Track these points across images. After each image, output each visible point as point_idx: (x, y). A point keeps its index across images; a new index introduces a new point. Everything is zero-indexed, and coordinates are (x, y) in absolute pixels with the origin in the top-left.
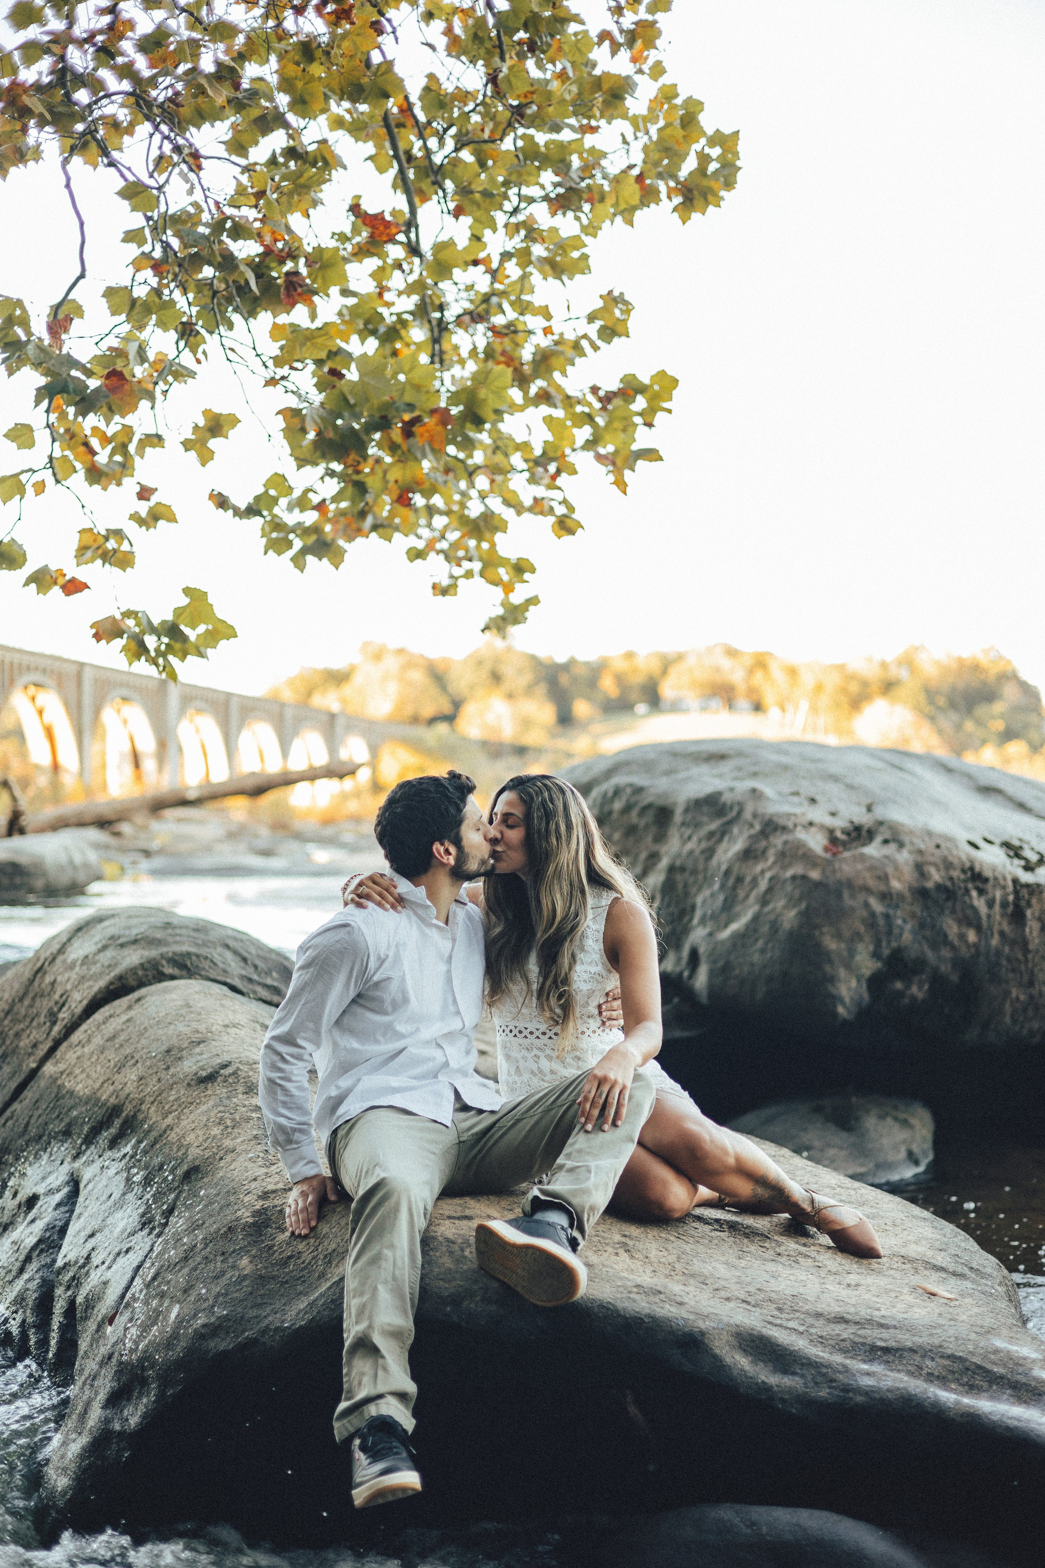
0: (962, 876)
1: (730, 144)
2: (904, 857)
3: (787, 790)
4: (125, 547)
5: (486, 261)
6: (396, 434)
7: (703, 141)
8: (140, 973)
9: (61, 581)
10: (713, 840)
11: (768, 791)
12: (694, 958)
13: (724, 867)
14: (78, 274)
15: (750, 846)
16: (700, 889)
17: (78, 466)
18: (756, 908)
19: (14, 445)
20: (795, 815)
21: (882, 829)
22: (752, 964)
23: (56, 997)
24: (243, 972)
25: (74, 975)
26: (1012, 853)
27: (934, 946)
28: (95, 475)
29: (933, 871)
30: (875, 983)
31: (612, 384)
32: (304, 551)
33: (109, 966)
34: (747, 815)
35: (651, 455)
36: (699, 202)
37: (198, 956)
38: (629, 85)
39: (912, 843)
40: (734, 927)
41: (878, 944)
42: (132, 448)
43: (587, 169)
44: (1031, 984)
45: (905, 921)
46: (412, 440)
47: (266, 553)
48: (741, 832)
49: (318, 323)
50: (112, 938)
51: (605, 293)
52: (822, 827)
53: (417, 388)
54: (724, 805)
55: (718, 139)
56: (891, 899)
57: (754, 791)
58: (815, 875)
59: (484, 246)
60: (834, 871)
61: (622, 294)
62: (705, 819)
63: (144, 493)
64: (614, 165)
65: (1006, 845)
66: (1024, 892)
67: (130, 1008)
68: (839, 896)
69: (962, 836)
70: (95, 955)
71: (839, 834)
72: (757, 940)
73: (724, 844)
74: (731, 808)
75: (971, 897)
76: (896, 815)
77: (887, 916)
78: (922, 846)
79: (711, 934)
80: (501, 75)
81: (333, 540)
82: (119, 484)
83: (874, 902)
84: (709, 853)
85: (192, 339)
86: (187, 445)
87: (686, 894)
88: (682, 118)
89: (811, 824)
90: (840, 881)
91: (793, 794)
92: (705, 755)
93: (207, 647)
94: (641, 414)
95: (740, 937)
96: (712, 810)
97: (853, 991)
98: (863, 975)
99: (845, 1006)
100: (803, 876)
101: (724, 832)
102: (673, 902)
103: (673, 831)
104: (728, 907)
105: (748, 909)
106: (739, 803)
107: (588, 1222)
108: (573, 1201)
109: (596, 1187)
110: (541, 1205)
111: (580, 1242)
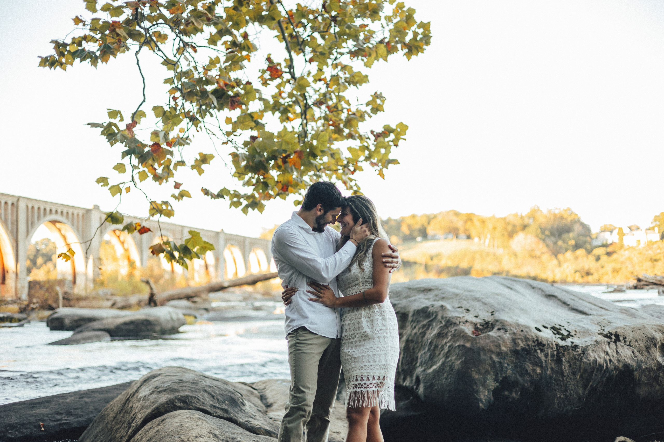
0: (533, 344)
1: (426, 27)
2: (507, 336)
3: (457, 306)
4: (169, 208)
5: (324, 79)
6: (280, 162)
7: (415, 26)
8: (166, 406)
9: (139, 228)
10: (425, 329)
11: (448, 306)
12: (418, 381)
13: (429, 341)
14: (142, 100)
15: (441, 331)
16: (419, 350)
17: (149, 174)
18: (443, 359)
19: (117, 172)
20: (459, 317)
21: (498, 323)
22: (442, 384)
23: (132, 415)
24: (212, 403)
25: (139, 405)
26: (555, 332)
27: (521, 375)
28: (157, 178)
29: (520, 342)
30: (496, 392)
31: (379, 130)
32: (247, 206)
33: (153, 402)
34: (439, 317)
35: (395, 162)
36: (414, 51)
37: (191, 397)
38: (380, 7)
39: (511, 330)
40: (434, 367)
41: (497, 375)
42: (171, 167)
43: (367, 39)
44: (566, 390)
45: (508, 365)
46: (286, 165)
47: (230, 207)
48: (436, 325)
50: (156, 388)
51: (373, 94)
52: (472, 323)
53: (288, 143)
54: (430, 312)
55: (422, 25)
56: (502, 355)
57: (442, 306)
58: (468, 345)
59: (323, 73)
60: (476, 343)
61: (381, 93)
62: (421, 319)
63: (177, 186)
64: (377, 37)
65: (553, 328)
66: (561, 350)
67: (159, 424)
68: (479, 354)
69: (533, 325)
70: (149, 396)
71: (478, 326)
72: (444, 374)
73: (429, 331)
74: (433, 315)
75: (537, 353)
76: (504, 317)
77: (500, 363)
78: (515, 331)
79: (424, 370)
80: (327, 4)
81: (260, 201)
82: (167, 181)
83: (494, 357)
84: (423, 334)
85: (195, 122)
86: (193, 167)
87: (414, 352)
88: (407, 16)
89: (467, 321)
90: (479, 348)
91: (459, 307)
92: (422, 289)
93: (201, 254)
94: (392, 141)
95: (436, 372)
96: (424, 315)
97: (486, 397)
98: (490, 389)
99: (482, 403)
100: (463, 345)
101: (430, 325)
102: (409, 355)
103: (408, 324)
104: (431, 358)
105: (439, 360)
106: (436, 312)
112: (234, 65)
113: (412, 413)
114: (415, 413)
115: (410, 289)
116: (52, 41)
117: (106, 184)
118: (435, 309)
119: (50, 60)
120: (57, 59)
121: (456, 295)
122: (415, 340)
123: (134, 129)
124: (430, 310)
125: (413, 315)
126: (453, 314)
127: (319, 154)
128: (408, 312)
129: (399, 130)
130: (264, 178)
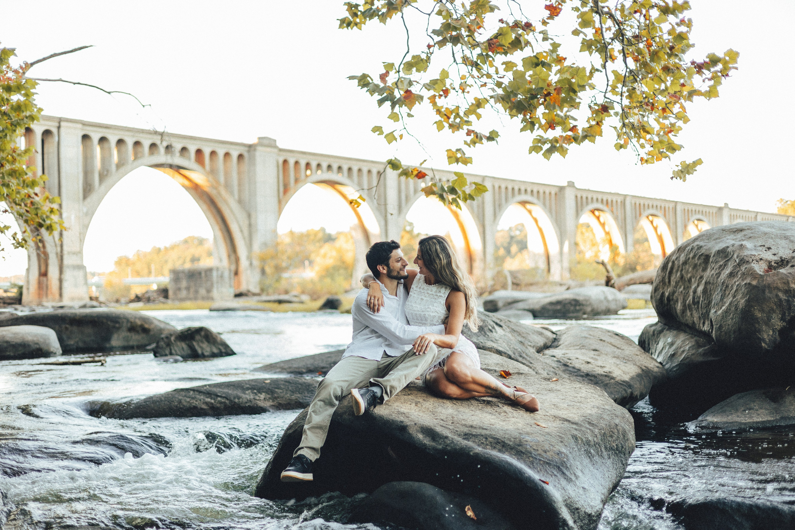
3: (759, 244)
4: (464, 155)
9: (415, 173)
10: (721, 269)
11: (749, 244)
12: (712, 324)
13: (722, 281)
14: (407, 51)
15: (733, 270)
16: (714, 292)
17: (445, 123)
18: (731, 299)
19: (392, 121)
20: (755, 255)
22: (729, 325)
28: (451, 127)
30: (783, 332)
31: (702, 60)
32: (548, 151)
34: (735, 257)
40: (723, 308)
41: (783, 315)
47: (530, 153)
48: (731, 265)
49: (535, 54)
52: (766, 260)
53: (543, 80)
56: (791, 293)
57: (742, 245)
58: (754, 283)
60: (763, 281)
62: (720, 259)
63: (469, 133)
68: (764, 291)
71: (773, 264)
72: (730, 314)
73: (724, 271)
74: (730, 254)
77: (788, 301)
79: (716, 312)
83: (781, 295)
84: (719, 274)
87: (711, 294)
89: (761, 259)
90: (765, 285)
91: (760, 246)
92: (735, 230)
93: (476, 196)
94: (721, 72)
95: (726, 312)
96: (724, 256)
97: (770, 336)
98: (776, 329)
99: (766, 343)
100: (749, 284)
101: (725, 265)
102: (706, 298)
103: (709, 266)
104: (722, 300)
105: (728, 301)
106: (734, 252)
107: (391, 392)
108: (384, 383)
109: (394, 380)
110: (372, 385)
111: (386, 398)
112: (481, 9)
114: (713, 359)
115: (723, 230)
116: (345, 4)
117: (381, 133)
118: (734, 249)
119: (346, 22)
120: (352, 20)
121: (766, 234)
122: (711, 281)
123: (387, 79)
124: (729, 250)
125: (714, 256)
126: (749, 253)
127: (577, 89)
128: (711, 253)
129: (727, 58)
130: (530, 118)
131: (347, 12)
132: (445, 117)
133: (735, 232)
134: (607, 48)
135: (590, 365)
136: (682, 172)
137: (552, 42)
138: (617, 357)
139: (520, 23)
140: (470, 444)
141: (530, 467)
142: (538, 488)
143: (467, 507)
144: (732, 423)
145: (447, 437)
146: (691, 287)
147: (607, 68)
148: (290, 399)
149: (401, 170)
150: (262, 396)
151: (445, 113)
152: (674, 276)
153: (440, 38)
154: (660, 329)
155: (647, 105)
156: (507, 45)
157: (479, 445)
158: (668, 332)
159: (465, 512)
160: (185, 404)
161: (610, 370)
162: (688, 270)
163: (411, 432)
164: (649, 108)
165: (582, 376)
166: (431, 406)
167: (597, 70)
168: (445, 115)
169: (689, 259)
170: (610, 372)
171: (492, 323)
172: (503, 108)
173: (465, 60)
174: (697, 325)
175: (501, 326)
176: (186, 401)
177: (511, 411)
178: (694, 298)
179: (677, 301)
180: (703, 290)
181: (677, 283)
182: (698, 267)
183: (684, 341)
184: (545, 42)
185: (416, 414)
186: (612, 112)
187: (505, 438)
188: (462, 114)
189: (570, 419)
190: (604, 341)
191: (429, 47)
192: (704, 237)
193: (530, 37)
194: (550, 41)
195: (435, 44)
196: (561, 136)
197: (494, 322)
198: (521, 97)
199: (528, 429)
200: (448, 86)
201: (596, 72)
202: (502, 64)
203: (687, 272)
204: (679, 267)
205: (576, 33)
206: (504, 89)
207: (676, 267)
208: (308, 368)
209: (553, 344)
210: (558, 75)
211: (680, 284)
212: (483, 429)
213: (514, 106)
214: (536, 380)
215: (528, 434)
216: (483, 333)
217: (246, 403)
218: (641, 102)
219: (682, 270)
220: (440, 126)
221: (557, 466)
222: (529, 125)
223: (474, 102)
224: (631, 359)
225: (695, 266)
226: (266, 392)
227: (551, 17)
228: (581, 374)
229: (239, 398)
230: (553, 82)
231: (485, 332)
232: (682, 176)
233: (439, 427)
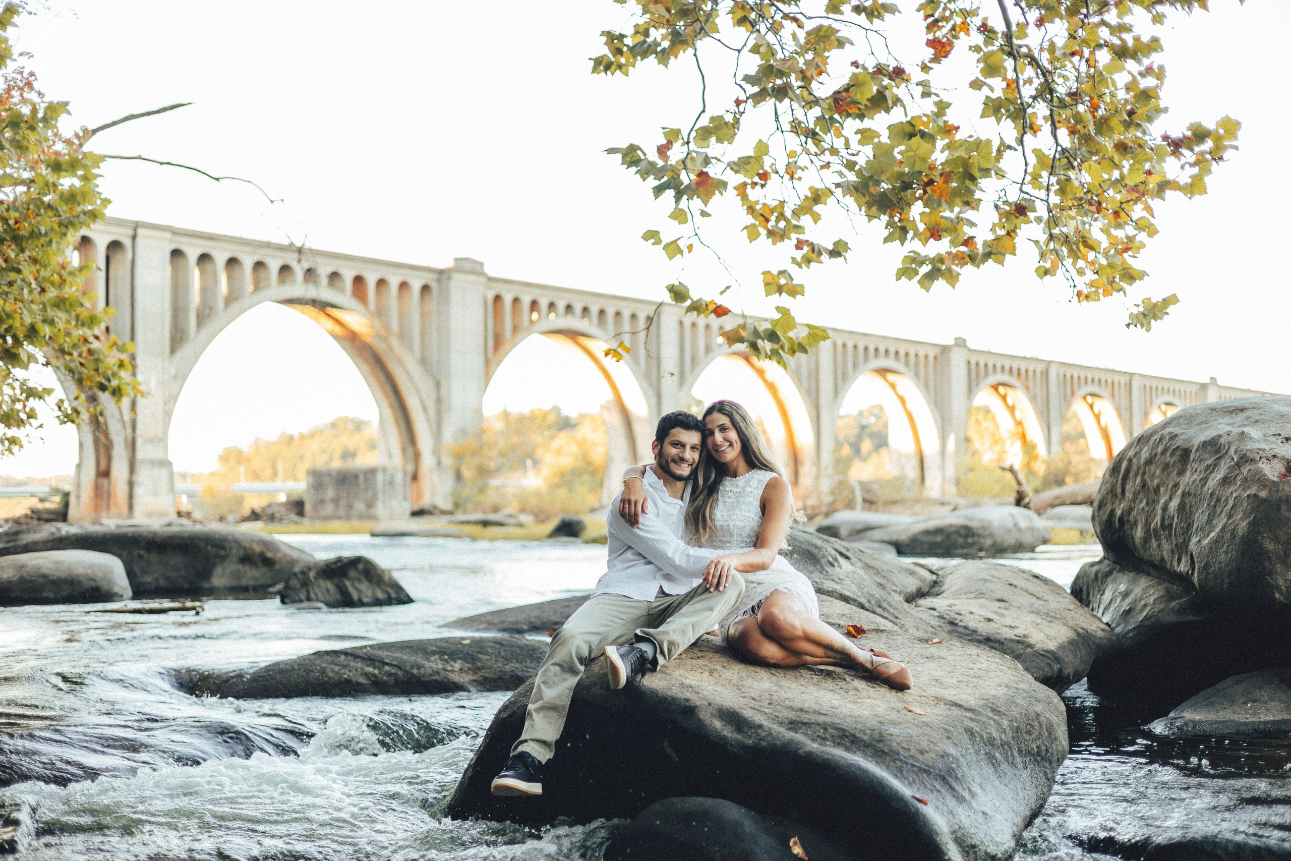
3: (1272, 432)
4: (791, 281)
5: (1081, 53)
9: (712, 307)
10: (1209, 471)
11: (1254, 432)
12: (1193, 561)
13: (1211, 492)
15: (1229, 473)
16: (1197, 509)
17: (761, 229)
18: (1225, 520)
19: (676, 222)
20: (1265, 450)
22: (1220, 563)
28: (771, 235)
31: (1180, 133)
32: (927, 276)
34: (1232, 452)
35: (1173, 185)
40: (1212, 535)
47: (898, 280)
48: (1225, 465)
49: (909, 119)
52: (1283, 458)
53: (922, 159)
54: (1221, 444)
57: (1243, 433)
58: (1263, 494)
60: (1278, 491)
61: (1159, 67)
62: (1207, 456)
63: (800, 244)
68: (1279, 509)
72: (1223, 544)
73: (1213, 475)
74: (1224, 447)
79: (1200, 541)
84: (1205, 480)
87: (1191, 512)
89: (1274, 456)
90: (1280, 498)
91: (1274, 435)
92: (1231, 409)
93: (810, 346)
95: (1216, 541)
96: (1213, 449)
97: (1289, 582)
99: (1281, 594)
100: (1255, 495)
101: (1216, 465)
102: (1184, 519)
103: (1189, 467)
104: (1209, 521)
105: (1220, 523)
106: (1229, 443)
107: (670, 651)
108: (657, 637)
109: (674, 631)
110: (639, 639)
111: (661, 661)
112: (824, 43)
113: (1189, 618)
114: (1195, 618)
115: (1213, 409)
117: (658, 242)
118: (1230, 439)
119: (604, 63)
120: (613, 60)
121: (1283, 415)
122: (1193, 491)
123: (669, 153)
124: (1222, 440)
125: (1197, 450)
126: (1256, 446)
127: (977, 174)
128: (1193, 446)
129: (1221, 131)
130: (900, 220)
131: (606, 47)
132: (762, 219)
133: (1231, 412)
134: (1025, 111)
135: (992, 623)
136: (1145, 315)
137: (936, 99)
138: (1038, 613)
139: (886, 68)
140: (799, 737)
141: (896, 776)
142: (910, 810)
143: (792, 840)
144: (1226, 721)
145: (760, 726)
146: (1158, 501)
147: (1025, 144)
148: (501, 671)
149: (688, 303)
150: (457, 665)
151: (761, 212)
152: (1131, 484)
153: (756, 89)
154: (1107, 569)
155: (1090, 204)
156: (865, 102)
157: (813, 740)
158: (1120, 574)
159: (790, 848)
160: (330, 674)
161: (1025, 633)
162: (1155, 472)
163: (702, 717)
164: (1094, 208)
165: (980, 642)
166: (735, 677)
167: (1009, 147)
168: (762, 215)
169: (1156, 455)
170: (1025, 636)
171: (834, 553)
172: (855, 205)
173: (796, 127)
174: (1169, 564)
175: (847, 558)
176: (332, 671)
177: (866, 687)
178: (1163, 519)
179: (1136, 523)
180: (1179, 506)
181: (1136, 494)
182: (1171, 468)
183: (1145, 590)
184: (926, 99)
185: (710, 688)
186: (1032, 215)
187: (855, 729)
188: (788, 213)
189: (962, 703)
190: (1016, 586)
191: (738, 102)
192: (1181, 420)
193: (901, 91)
194: (934, 98)
195: (748, 98)
196: (949, 253)
197: (836, 550)
198: (886, 186)
199: (894, 716)
200: (767, 168)
201: (1008, 151)
202: (856, 133)
203: (1153, 477)
204: (1139, 468)
205: (976, 85)
206: (859, 173)
207: (1134, 468)
208: (530, 623)
209: (932, 590)
210: (947, 153)
211: (1141, 495)
212: (820, 714)
213: (875, 201)
214: (906, 641)
215: (893, 723)
216: (818, 567)
217: (431, 675)
218: (1081, 199)
219: (1144, 473)
220: (752, 233)
221: (940, 776)
222: (898, 233)
223: (809, 195)
224: (1059, 616)
225: (1166, 467)
226: (464, 659)
227: (936, 59)
228: (978, 638)
229: (419, 667)
230: (938, 163)
231: (821, 566)
232: (1145, 322)
233: (749, 710)
